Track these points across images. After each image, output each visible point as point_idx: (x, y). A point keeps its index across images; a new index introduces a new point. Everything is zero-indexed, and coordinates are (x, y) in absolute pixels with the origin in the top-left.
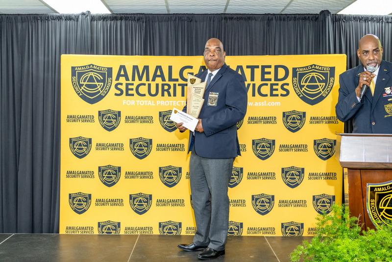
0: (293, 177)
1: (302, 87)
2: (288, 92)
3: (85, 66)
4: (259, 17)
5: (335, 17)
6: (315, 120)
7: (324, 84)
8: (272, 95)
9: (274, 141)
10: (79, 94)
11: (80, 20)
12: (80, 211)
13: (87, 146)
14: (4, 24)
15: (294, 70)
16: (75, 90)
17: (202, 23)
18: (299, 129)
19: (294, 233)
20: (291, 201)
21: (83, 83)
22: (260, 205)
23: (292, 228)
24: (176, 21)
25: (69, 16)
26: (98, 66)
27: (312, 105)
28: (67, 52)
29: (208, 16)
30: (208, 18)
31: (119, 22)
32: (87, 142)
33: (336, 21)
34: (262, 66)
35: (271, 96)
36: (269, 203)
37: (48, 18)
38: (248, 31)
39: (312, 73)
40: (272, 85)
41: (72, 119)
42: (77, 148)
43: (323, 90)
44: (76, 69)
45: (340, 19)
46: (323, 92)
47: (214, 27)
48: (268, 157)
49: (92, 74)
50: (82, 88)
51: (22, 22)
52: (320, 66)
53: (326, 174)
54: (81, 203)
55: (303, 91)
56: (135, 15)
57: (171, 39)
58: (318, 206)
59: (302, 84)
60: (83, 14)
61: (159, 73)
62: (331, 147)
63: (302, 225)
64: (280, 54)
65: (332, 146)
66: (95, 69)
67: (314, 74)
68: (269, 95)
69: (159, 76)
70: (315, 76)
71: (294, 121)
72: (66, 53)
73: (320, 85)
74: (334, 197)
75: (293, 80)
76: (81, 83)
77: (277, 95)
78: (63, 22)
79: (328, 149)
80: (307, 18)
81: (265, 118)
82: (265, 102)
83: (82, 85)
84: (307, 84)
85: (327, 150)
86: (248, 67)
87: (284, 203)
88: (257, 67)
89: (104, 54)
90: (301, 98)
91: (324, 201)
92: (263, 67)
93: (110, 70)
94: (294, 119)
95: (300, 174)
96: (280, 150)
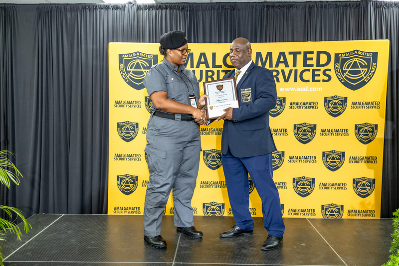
0: (333, 160)
1: (344, 72)
2: (330, 78)
3: (132, 54)
4: (300, 5)
5: (377, 4)
6: (357, 105)
7: (366, 69)
8: (314, 80)
9: (315, 126)
10: (126, 81)
11: (126, 9)
12: (127, 192)
13: (134, 130)
14: (54, 13)
15: (337, 55)
16: (122, 76)
17: (244, 12)
18: (340, 114)
19: (334, 215)
20: (332, 184)
21: (130, 70)
22: (301, 188)
23: (332, 210)
24: (219, 9)
25: (116, 5)
26: (144, 54)
27: (354, 90)
28: (115, 41)
29: (251, 4)
30: (251, 6)
31: (164, 11)
32: (134, 127)
33: (377, 8)
34: (304, 52)
35: (312, 81)
36: (310, 185)
37: (96, 7)
38: (290, 18)
39: (354, 59)
40: (314, 71)
41: (119, 104)
42: (125, 132)
43: (365, 76)
44: (123, 56)
45: (381, 6)
46: (365, 78)
47: (256, 15)
48: (310, 141)
49: (138, 61)
50: (129, 74)
51: (71, 11)
52: (362, 52)
53: (366, 158)
54: (128, 184)
55: (345, 77)
56: (180, 4)
57: (214, 27)
58: (358, 189)
59: (344, 69)
60: (130, 3)
61: (203, 60)
62: (372, 132)
63: (342, 207)
64: (321, 40)
65: (373, 130)
66: (141, 56)
67: (356, 60)
68: (311, 80)
69: (203, 63)
70: (357, 61)
71: (335, 106)
72: (113, 41)
73: (363, 71)
74: (374, 180)
75: (335, 66)
76: (128, 70)
77: (319, 81)
78: (111, 12)
79: (369, 133)
80: (348, 5)
81: (307, 103)
82: (307, 87)
83: (129, 72)
84: (349, 69)
85: (368, 135)
86: (290, 53)
87: (324, 186)
88: (300, 53)
89: (149, 42)
90: (343, 83)
91: (364, 184)
92: (306, 53)
93: (156, 57)
94: (335, 104)
95: (340, 157)
96: (322, 135)
